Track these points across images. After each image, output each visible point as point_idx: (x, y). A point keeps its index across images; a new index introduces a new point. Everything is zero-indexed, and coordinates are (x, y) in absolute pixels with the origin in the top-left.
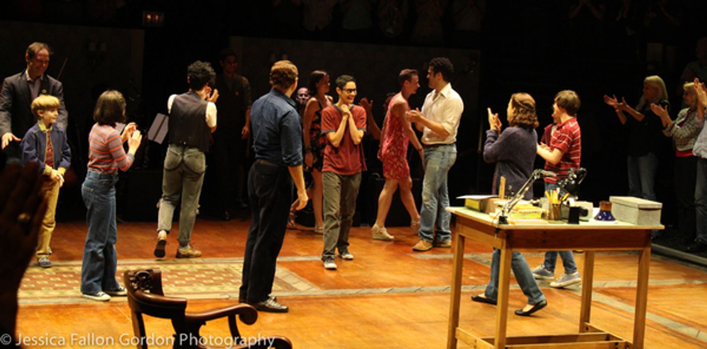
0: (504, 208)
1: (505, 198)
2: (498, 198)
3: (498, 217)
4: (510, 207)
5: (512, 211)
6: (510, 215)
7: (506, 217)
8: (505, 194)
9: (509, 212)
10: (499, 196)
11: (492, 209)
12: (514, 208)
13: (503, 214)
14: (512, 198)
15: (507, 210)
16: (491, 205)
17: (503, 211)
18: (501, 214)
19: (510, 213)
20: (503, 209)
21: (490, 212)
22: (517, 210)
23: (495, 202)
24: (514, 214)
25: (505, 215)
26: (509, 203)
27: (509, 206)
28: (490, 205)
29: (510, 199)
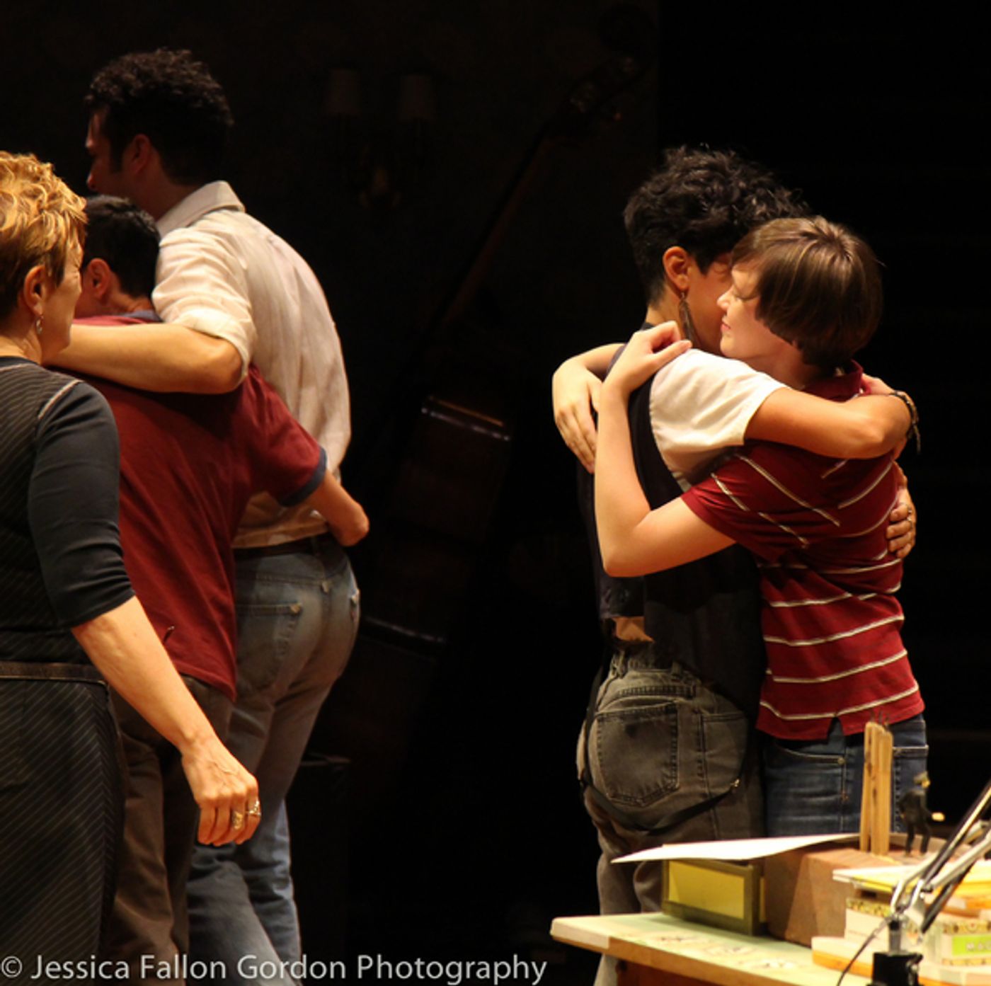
0: (900, 909)
1: (894, 847)
2: (854, 844)
3: (867, 960)
4: (930, 899)
5: (941, 918)
6: (932, 944)
7: (917, 958)
8: (896, 822)
9: (925, 928)
10: (861, 835)
11: (822, 915)
12: (955, 902)
13: (895, 941)
14: (937, 842)
15: (915, 917)
16: (818, 894)
17: (894, 925)
18: (882, 945)
19: (933, 928)
20: (891, 910)
21: (816, 933)
22: (970, 914)
23: (840, 875)
24: (958, 937)
25: (910, 945)
26: (924, 874)
27: (923, 890)
28: (812, 893)
29: (924, 849)
